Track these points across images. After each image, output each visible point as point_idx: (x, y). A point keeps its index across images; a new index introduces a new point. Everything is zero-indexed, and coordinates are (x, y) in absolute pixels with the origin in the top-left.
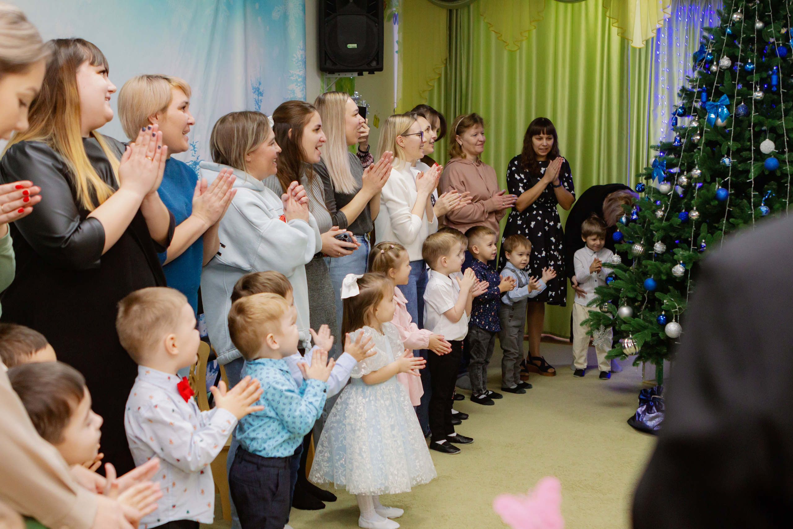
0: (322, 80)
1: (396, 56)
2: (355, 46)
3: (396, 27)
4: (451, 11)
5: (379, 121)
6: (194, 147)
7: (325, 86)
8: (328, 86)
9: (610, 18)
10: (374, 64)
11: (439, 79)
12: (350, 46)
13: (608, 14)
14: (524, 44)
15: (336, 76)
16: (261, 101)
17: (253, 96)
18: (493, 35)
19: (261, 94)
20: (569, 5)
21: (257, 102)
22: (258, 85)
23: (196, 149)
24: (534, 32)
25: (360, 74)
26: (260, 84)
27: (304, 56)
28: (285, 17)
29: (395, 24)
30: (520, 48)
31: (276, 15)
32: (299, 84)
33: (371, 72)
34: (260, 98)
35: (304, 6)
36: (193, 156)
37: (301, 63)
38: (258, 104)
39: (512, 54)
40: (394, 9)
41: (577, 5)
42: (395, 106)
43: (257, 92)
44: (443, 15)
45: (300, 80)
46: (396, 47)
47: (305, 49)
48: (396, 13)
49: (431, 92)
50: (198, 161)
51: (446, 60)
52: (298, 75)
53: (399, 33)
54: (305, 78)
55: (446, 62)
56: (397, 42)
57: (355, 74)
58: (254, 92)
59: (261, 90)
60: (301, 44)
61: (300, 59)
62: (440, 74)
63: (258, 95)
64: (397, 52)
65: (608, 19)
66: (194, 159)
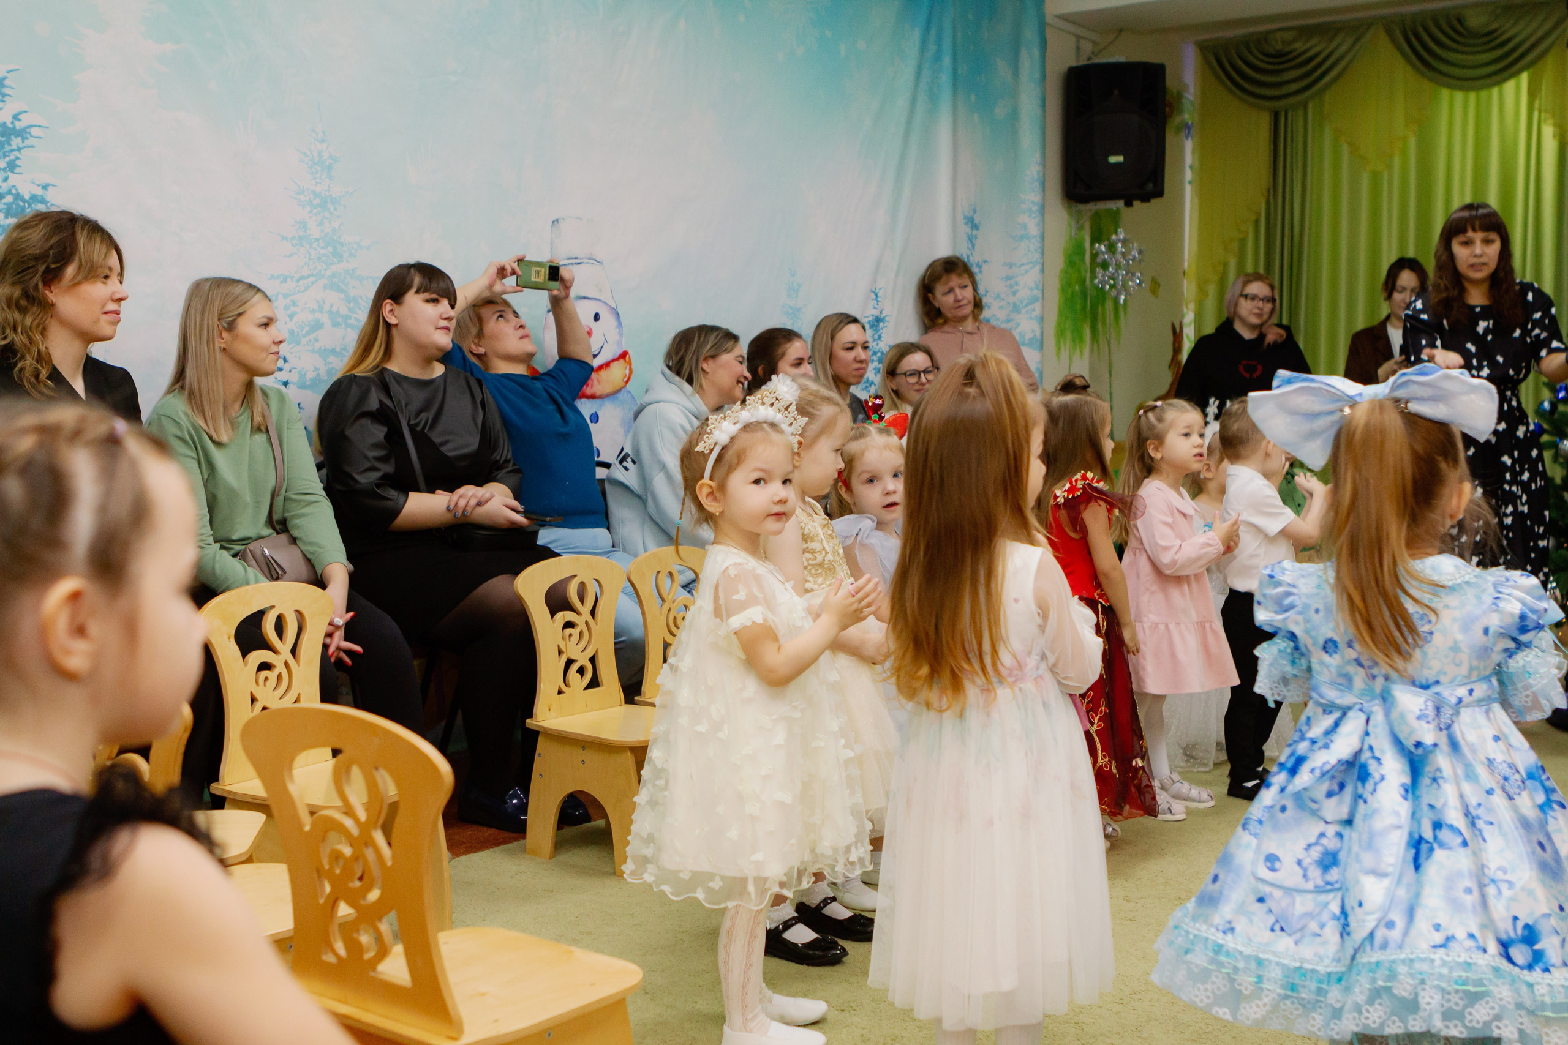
0: (1070, 213)
1: (1188, 189)
2: (1120, 159)
3: (1189, 145)
4: (1276, 115)
5: (1159, 286)
6: (876, 295)
7: (1073, 223)
8: (1078, 222)
9: (1540, 111)
10: (1150, 186)
11: (1257, 222)
12: (1113, 159)
13: (1537, 105)
14: (1397, 160)
15: (1092, 207)
16: (976, 238)
17: (963, 229)
18: (1345, 149)
19: (975, 227)
20: (1472, 96)
21: (971, 239)
22: (971, 213)
23: (879, 299)
24: (1412, 142)
25: (1129, 204)
26: (975, 211)
27: (1041, 175)
28: (1014, 115)
29: (1187, 138)
30: (1390, 167)
31: (1000, 112)
32: (1033, 215)
33: (1146, 198)
34: (975, 232)
35: (1043, 100)
36: (875, 308)
37: (1037, 184)
38: (971, 242)
39: (1376, 177)
40: (1186, 116)
41: (1484, 94)
42: (1186, 265)
43: (970, 224)
44: (1264, 121)
45: (1035, 208)
46: (1188, 175)
47: (1044, 164)
48: (1190, 122)
49: (1243, 242)
50: (882, 316)
51: (1269, 191)
52: (1033, 202)
53: (1193, 153)
54: (1043, 208)
55: (1269, 195)
56: (1191, 167)
57: (1120, 204)
58: (967, 224)
59: (976, 221)
60: (1038, 155)
61: (1036, 177)
62: (1259, 214)
63: (972, 229)
64: (1190, 182)
65: (1536, 114)
66: (876, 313)
